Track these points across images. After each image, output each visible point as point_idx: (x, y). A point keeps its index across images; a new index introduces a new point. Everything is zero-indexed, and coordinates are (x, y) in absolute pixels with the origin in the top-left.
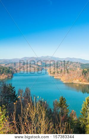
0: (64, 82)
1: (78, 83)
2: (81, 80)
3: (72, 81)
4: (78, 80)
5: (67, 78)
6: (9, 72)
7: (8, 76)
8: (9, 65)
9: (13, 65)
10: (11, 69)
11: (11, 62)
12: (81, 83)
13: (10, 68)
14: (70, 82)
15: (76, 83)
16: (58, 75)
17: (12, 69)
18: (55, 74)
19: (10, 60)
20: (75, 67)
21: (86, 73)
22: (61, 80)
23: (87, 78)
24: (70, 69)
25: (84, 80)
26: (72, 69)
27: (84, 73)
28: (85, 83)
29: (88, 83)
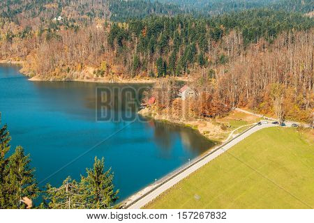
0: (33, 79)
1: (93, 81)
2: (103, 68)
3: (68, 75)
4: (91, 70)
5: (47, 63)
12: (103, 80)
14: (58, 78)
15: (86, 80)
20: (89, 14)
21: (127, 39)
22: (21, 71)
23: (131, 60)
24: (65, 23)
25: (115, 68)
26: (75, 22)
27: (118, 38)
28: (121, 80)
29: (133, 81)
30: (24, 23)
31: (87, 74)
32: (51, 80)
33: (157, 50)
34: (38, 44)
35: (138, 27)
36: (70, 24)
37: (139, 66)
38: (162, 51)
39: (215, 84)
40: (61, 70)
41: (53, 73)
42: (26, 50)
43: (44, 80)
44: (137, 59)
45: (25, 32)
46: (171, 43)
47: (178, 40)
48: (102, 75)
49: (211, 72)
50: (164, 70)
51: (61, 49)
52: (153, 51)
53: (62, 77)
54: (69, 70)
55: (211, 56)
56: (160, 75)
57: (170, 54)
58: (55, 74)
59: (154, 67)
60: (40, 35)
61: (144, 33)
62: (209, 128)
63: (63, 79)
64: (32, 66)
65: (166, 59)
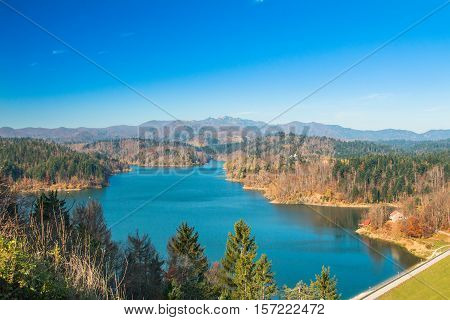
0: (273, 202)
1: (320, 204)
2: (328, 194)
3: (301, 199)
4: (318, 196)
5: (284, 189)
6: (93, 169)
7: (92, 184)
8: (97, 149)
9: (110, 149)
10: (101, 162)
11: (105, 137)
12: (328, 204)
13: (99, 157)
14: (292, 202)
15: (314, 204)
16: (255, 179)
17: (106, 159)
18: (247, 177)
19: (100, 132)
20: (317, 152)
21: (347, 172)
22: (265, 195)
23: (350, 188)
24: (299, 159)
25: (337, 195)
26: (306, 158)
27: (340, 171)
28: (342, 205)
29: (352, 206)
31: (315, 199)
32: (287, 203)
33: (372, 181)
34: (278, 175)
35: (357, 163)
37: (356, 194)
38: (376, 183)
39: (421, 210)
40: (295, 195)
41: (289, 197)
43: (281, 203)
44: (356, 188)
46: (384, 175)
47: (390, 173)
48: (327, 200)
49: (418, 200)
50: (377, 197)
51: (295, 179)
52: (369, 182)
53: (296, 201)
54: (301, 195)
55: (417, 187)
56: (374, 201)
57: (382, 185)
58: (290, 199)
59: (369, 195)
60: (280, 168)
61: (362, 167)
62: (416, 247)
63: (297, 203)
64: (273, 192)
65: (379, 188)
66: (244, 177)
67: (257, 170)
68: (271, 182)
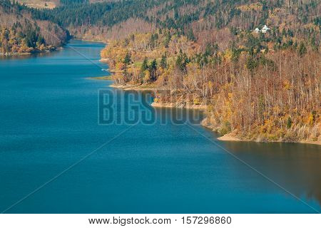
0: (225, 138)
3: (289, 132)
5: (251, 110)
16: (179, 85)
18: (161, 79)
22: (204, 122)
24: (275, 37)
26: (292, 36)
30: (204, 38)
32: (258, 140)
34: (232, 76)
36: (285, 40)
40: (277, 122)
41: (262, 127)
42: (210, 84)
43: (245, 139)
45: (207, 54)
51: (275, 86)
53: (277, 136)
54: (290, 122)
58: (265, 130)
60: (234, 59)
63: (280, 140)
64: (224, 113)
66: (153, 79)
67: (182, 65)
68: (216, 90)
